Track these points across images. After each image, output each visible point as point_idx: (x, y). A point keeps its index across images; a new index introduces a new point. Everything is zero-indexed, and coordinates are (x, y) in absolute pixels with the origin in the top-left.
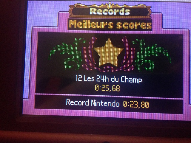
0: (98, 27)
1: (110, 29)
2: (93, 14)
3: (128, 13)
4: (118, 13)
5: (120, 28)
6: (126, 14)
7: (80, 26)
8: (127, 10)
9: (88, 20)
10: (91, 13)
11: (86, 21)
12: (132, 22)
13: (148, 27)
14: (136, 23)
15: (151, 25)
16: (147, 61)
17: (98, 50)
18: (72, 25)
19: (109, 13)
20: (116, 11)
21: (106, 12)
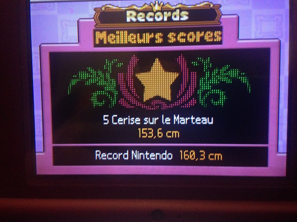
0: (140, 41)
1: (157, 43)
2: (132, 21)
3: (185, 18)
4: (170, 19)
5: (174, 42)
6: (182, 19)
7: (112, 40)
8: (183, 13)
9: (124, 30)
10: (128, 20)
11: (122, 32)
12: (192, 32)
13: (216, 38)
14: (198, 33)
15: (221, 36)
16: (215, 91)
17: (141, 77)
18: (99, 39)
19: (156, 18)
20: (167, 15)
21: (151, 17)
